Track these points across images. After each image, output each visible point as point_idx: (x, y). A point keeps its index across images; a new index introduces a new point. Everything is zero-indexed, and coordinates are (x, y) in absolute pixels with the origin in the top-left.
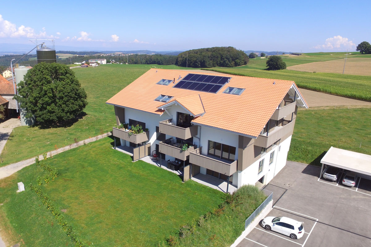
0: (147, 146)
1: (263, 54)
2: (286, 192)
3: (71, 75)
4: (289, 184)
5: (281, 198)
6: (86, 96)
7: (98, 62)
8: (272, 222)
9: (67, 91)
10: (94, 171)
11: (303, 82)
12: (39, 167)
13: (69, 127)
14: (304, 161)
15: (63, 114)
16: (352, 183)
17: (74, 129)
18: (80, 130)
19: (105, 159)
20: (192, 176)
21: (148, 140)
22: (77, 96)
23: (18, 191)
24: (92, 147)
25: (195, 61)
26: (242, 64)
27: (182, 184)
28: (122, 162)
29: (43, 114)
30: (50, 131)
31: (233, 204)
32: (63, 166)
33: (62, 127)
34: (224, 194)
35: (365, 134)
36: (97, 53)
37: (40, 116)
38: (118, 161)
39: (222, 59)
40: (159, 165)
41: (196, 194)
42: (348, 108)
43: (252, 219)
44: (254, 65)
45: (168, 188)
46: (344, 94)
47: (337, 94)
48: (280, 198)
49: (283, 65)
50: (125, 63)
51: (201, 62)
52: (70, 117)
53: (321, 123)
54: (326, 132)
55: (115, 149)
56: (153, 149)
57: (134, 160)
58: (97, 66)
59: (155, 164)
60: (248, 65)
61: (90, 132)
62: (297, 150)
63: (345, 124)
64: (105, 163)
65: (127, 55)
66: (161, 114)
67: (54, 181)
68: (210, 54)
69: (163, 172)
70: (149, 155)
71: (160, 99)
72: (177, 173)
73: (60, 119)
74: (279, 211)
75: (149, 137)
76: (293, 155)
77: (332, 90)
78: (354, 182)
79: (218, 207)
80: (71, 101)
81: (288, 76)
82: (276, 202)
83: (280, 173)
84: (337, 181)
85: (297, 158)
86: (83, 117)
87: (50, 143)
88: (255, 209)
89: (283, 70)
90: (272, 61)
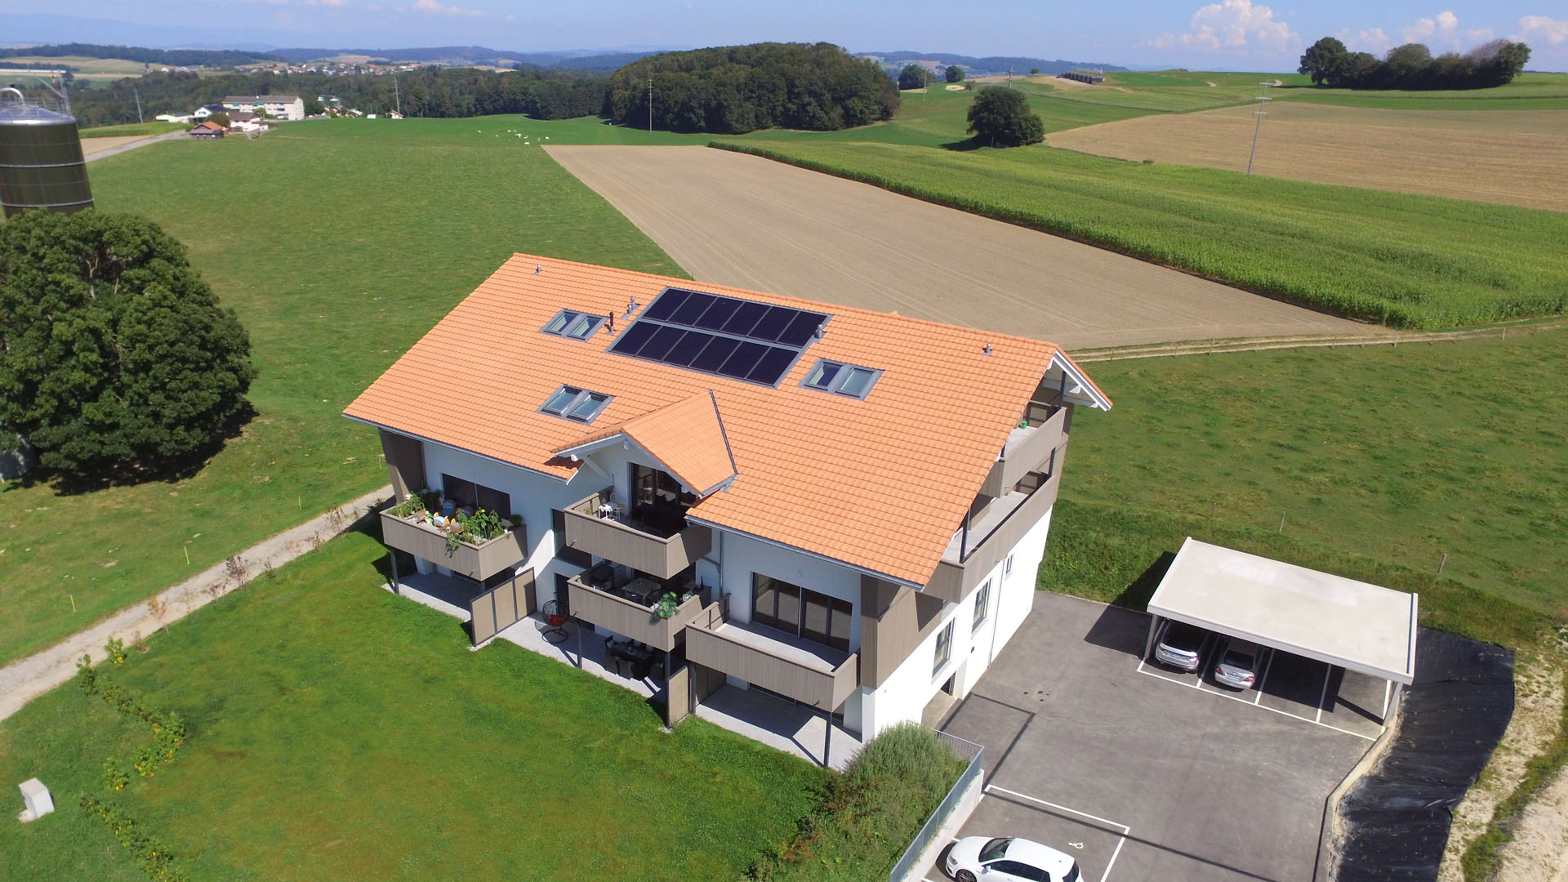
0: (521, 583)
1: (955, 74)
2: (1030, 725)
3: (170, 260)
4: (1040, 692)
5: (1014, 751)
6: (246, 344)
7: (268, 112)
8: (981, 859)
9: (165, 335)
10: (328, 704)
11: (1105, 223)
12: (97, 700)
13: (186, 481)
14: (1096, 591)
15: (158, 434)
16: (1244, 678)
17: (214, 488)
18: (237, 494)
19: (362, 644)
20: (697, 702)
21: (521, 558)
22: (208, 350)
23: (27, 816)
24: (303, 587)
25: (683, 103)
26: (873, 116)
27: (664, 737)
28: (432, 654)
29: (68, 438)
30: (108, 502)
31: (849, 813)
32: (197, 688)
33: (158, 477)
34: (817, 772)
35: (1302, 470)
36: (256, 57)
37: (55, 448)
38: (414, 648)
39: (791, 94)
40: (574, 657)
41: (718, 779)
42: (1256, 348)
43: (915, 857)
44: (917, 121)
45: (614, 762)
46: (1245, 277)
47: (1222, 279)
48: (1010, 749)
49: (1033, 126)
50: (384, 110)
51: (706, 107)
52: (188, 443)
53: (1160, 421)
54: (1173, 461)
55: (396, 589)
56: (547, 595)
57: (478, 638)
58: (265, 133)
59: (554, 652)
60: (897, 122)
61: (279, 498)
62: (1073, 547)
63: (1239, 423)
64: (366, 663)
65: (393, 69)
66: (570, 474)
67: (175, 765)
68: (742, 73)
69: (589, 689)
70: (532, 611)
71: (561, 408)
72: (643, 689)
73: (146, 450)
74: (1004, 803)
75: (526, 551)
76: (1057, 570)
77: (1208, 263)
78: (1252, 675)
79: (797, 829)
80: (186, 378)
81: (1049, 186)
82: (995, 770)
83: (1010, 647)
84: (1198, 671)
85: (1070, 578)
86: (243, 428)
87: (119, 564)
88: (921, 816)
89: (1030, 149)
90: (991, 111)
